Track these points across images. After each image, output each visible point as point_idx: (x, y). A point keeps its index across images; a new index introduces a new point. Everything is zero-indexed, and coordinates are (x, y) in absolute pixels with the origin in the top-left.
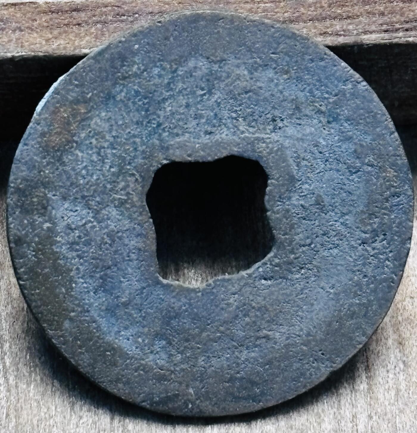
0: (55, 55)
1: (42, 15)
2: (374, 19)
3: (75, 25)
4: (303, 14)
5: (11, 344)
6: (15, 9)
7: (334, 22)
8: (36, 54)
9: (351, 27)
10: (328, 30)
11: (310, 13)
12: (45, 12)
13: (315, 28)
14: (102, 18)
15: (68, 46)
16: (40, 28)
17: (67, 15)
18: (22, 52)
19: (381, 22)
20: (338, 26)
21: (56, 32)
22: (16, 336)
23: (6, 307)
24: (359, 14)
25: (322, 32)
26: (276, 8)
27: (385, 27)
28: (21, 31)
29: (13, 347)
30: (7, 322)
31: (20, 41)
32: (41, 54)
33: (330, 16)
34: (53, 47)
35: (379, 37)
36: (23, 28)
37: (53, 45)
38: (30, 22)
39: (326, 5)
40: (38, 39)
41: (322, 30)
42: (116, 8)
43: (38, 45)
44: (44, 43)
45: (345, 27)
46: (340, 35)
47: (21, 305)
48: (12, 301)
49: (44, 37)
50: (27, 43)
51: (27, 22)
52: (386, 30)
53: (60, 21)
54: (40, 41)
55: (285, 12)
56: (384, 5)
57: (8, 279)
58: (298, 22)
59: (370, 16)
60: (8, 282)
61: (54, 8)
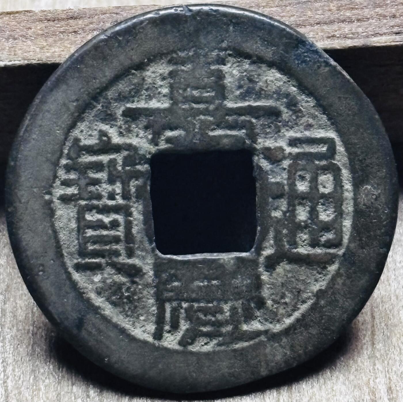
0: (49, 62)
1: (38, 23)
2: (385, 21)
3: (71, 33)
4: (310, 17)
5: (15, 367)
6: (10, 18)
7: (343, 25)
8: (29, 63)
9: (360, 30)
10: (336, 33)
11: (317, 17)
12: (41, 20)
13: (322, 31)
14: (100, 25)
15: (63, 53)
16: (35, 36)
17: (63, 23)
18: (15, 61)
19: (392, 24)
20: (346, 28)
21: (50, 40)
22: (20, 359)
23: (10, 329)
24: (369, 16)
25: (330, 35)
26: (283, 12)
27: (396, 29)
28: (15, 39)
29: (17, 370)
30: (11, 345)
31: (13, 49)
32: (34, 62)
33: (338, 19)
34: (48, 54)
35: (390, 39)
36: (16, 36)
37: (48, 52)
38: (25, 30)
39: (335, 9)
40: (32, 47)
41: (329, 33)
42: (114, 15)
43: (31, 53)
44: (38, 50)
45: (354, 30)
46: (349, 38)
47: (27, 328)
48: (17, 324)
49: (37, 45)
50: (20, 52)
51: (22, 30)
52: (398, 32)
53: (56, 28)
54: (33, 49)
55: (292, 16)
56: (396, 7)
57: (15, 301)
58: (304, 26)
59: (381, 18)
60: (14, 304)
61: (50, 16)
